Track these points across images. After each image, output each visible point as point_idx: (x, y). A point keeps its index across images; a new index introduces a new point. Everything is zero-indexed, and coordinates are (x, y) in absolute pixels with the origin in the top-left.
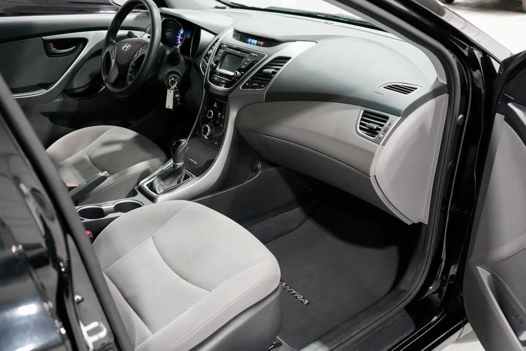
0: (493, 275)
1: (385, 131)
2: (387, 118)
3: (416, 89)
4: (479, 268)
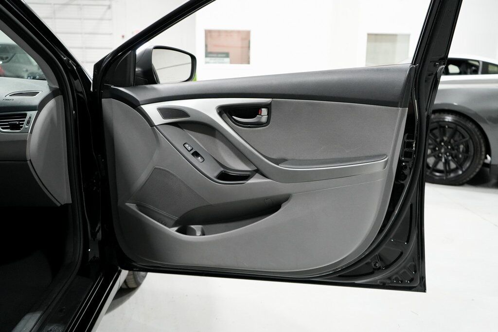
0: (137, 205)
1: (28, 122)
2: (26, 115)
3: (38, 93)
4: (127, 204)
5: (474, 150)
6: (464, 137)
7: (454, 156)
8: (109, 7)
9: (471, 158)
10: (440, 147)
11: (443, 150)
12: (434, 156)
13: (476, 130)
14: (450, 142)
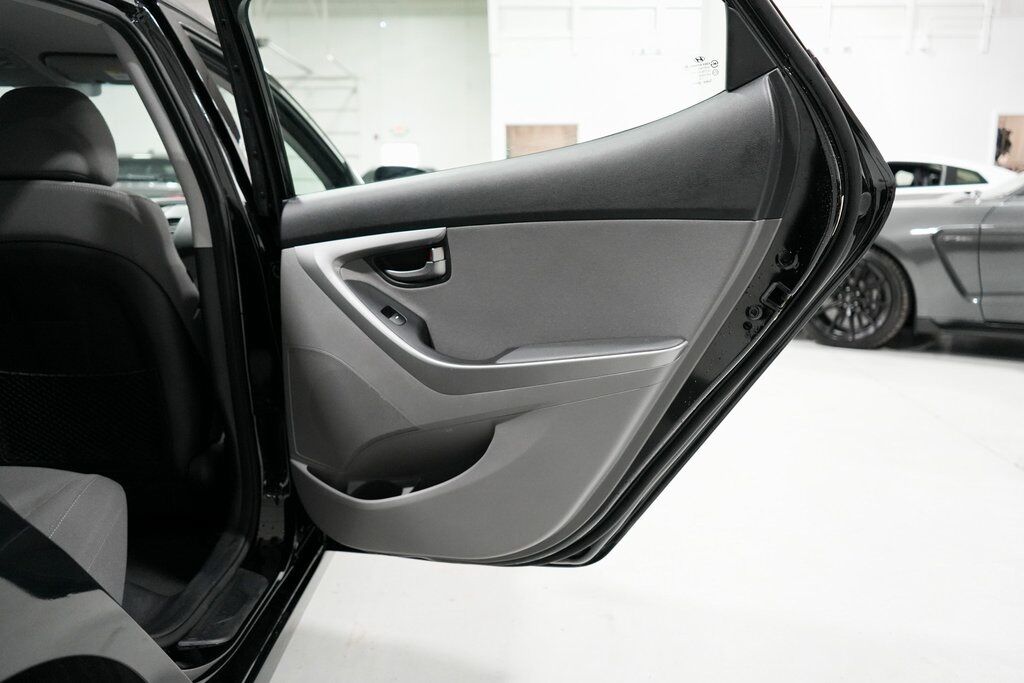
5: (892, 297)
6: (877, 278)
7: (864, 306)
8: (355, 91)
9: (888, 309)
10: (845, 294)
11: (848, 298)
12: (836, 306)
13: (895, 267)
14: (857, 286)
